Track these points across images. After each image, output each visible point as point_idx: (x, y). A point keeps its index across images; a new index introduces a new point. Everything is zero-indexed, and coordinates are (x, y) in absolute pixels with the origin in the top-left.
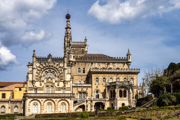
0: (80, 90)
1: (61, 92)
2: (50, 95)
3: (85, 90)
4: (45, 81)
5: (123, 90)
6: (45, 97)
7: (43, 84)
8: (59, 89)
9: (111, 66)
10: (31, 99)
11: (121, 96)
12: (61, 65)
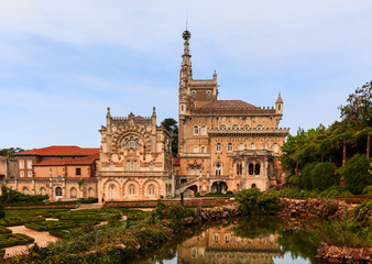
0: (191, 162)
1: (148, 169)
2: (133, 174)
3: (199, 162)
4: (126, 154)
5: (254, 163)
6: (125, 177)
7: (122, 157)
8: (146, 165)
9: (248, 122)
10: (106, 179)
11: (251, 173)
12: (148, 129)
